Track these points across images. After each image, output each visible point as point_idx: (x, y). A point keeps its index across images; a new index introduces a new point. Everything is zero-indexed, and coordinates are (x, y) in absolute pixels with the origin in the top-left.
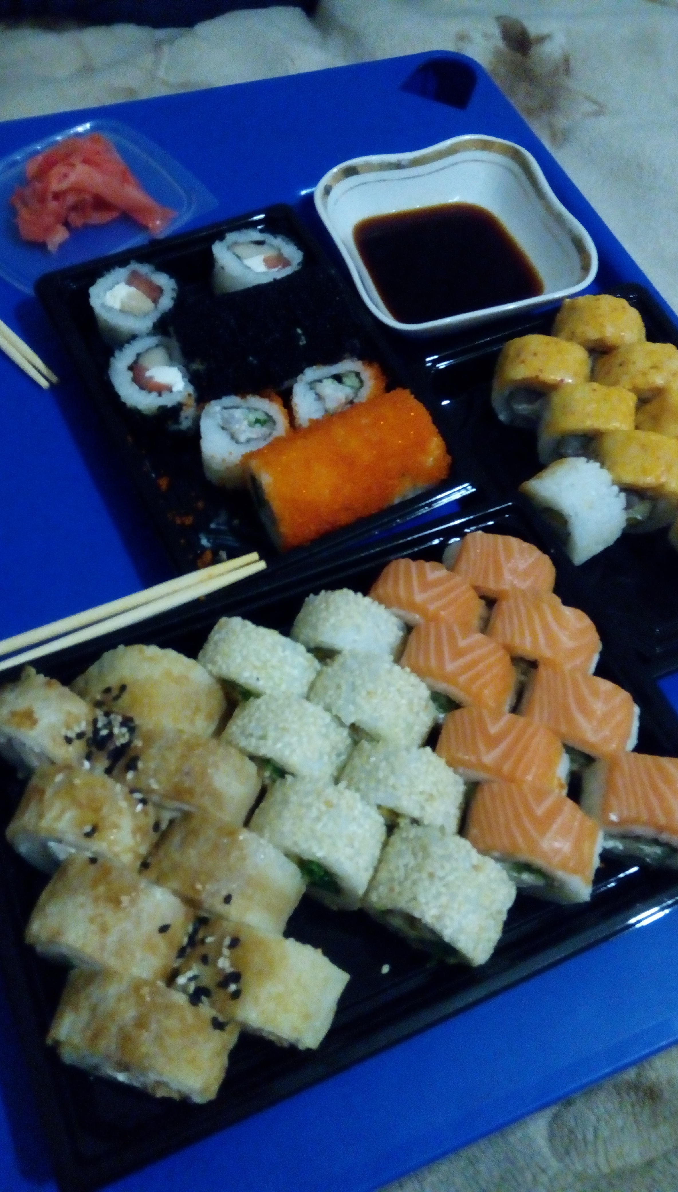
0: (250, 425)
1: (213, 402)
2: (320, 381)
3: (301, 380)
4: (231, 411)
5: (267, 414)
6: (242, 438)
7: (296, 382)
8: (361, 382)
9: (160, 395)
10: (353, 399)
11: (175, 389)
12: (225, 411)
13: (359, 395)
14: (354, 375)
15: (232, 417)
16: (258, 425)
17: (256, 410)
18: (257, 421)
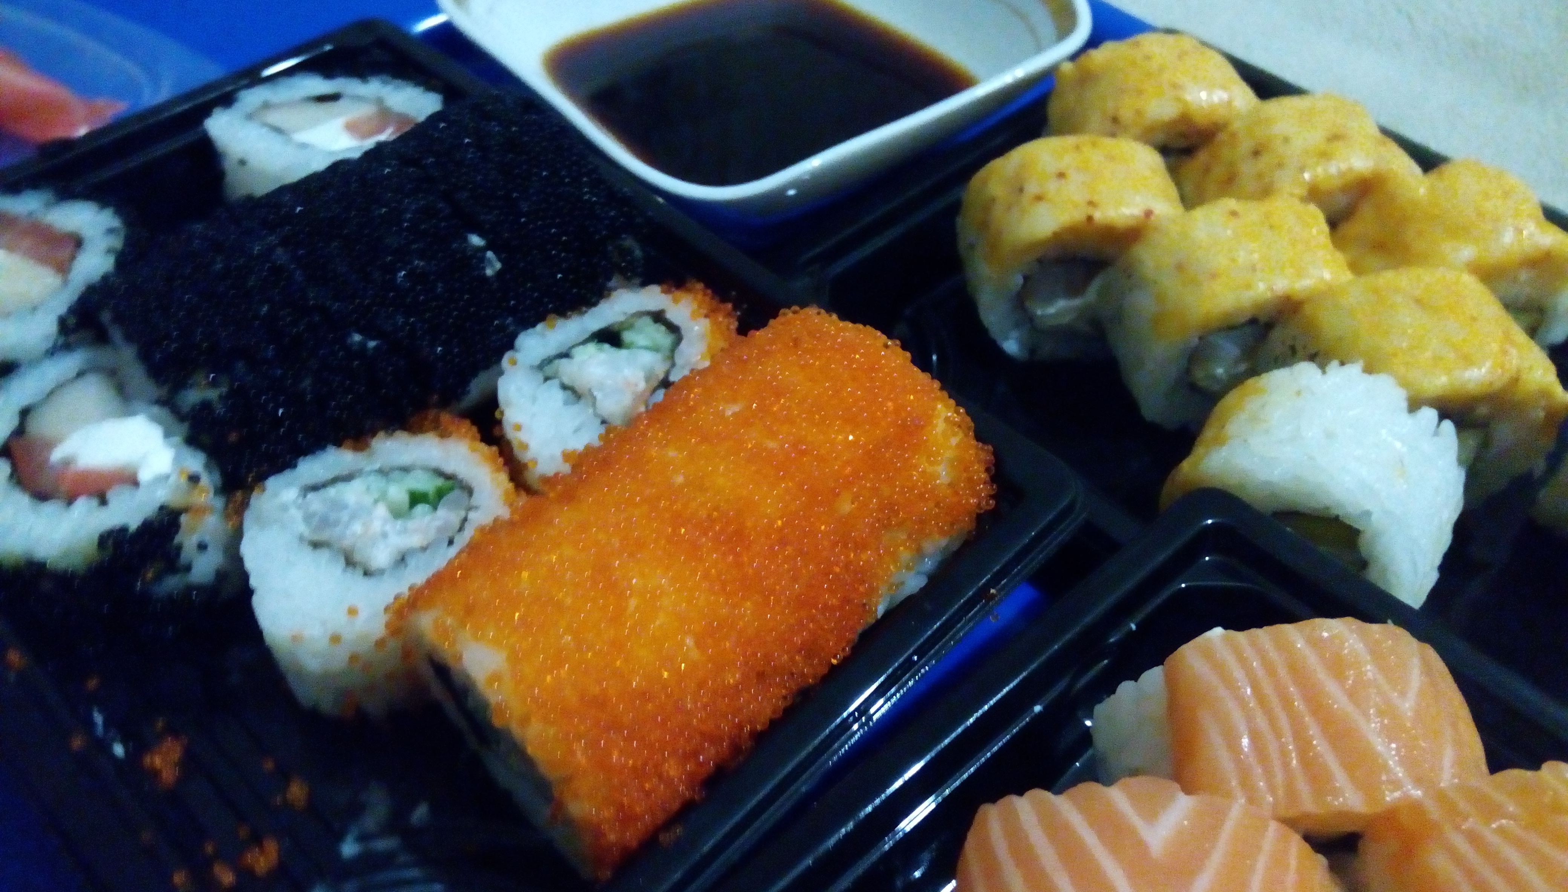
0: (397, 514)
1: (272, 483)
2: (566, 355)
3: (514, 363)
4: (332, 491)
5: (439, 473)
6: (381, 557)
7: (501, 373)
8: (674, 329)
9: (103, 501)
10: (667, 374)
11: (144, 476)
12: (311, 496)
13: (679, 361)
14: (648, 320)
15: (338, 505)
16: (421, 509)
17: (406, 470)
18: (416, 499)
